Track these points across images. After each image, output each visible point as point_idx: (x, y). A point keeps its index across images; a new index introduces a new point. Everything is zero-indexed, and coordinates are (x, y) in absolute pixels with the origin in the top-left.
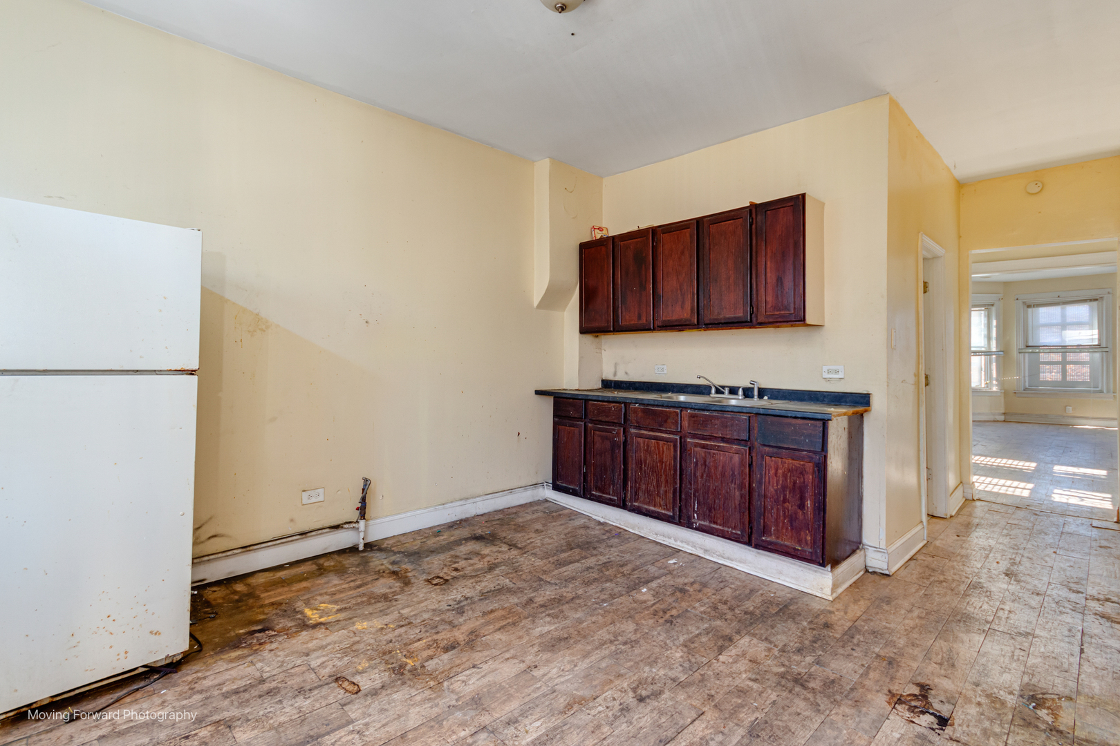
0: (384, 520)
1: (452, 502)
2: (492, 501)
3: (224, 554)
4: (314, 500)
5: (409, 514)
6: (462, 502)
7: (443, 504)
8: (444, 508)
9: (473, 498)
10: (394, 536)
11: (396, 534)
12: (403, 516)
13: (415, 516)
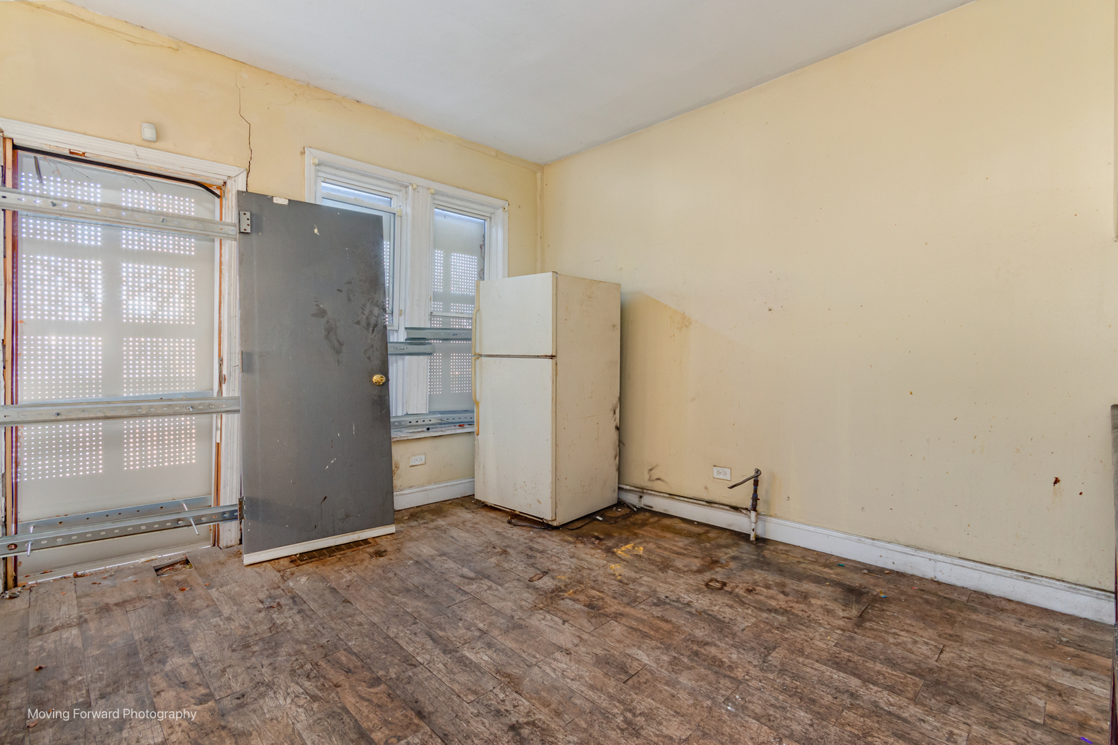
0: (788, 523)
1: (889, 542)
2: (976, 574)
3: (659, 494)
4: (721, 476)
5: (819, 530)
6: (907, 550)
7: (873, 539)
8: (872, 545)
9: (930, 552)
10: (799, 547)
11: (802, 546)
12: (812, 529)
13: (828, 536)
